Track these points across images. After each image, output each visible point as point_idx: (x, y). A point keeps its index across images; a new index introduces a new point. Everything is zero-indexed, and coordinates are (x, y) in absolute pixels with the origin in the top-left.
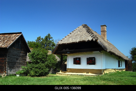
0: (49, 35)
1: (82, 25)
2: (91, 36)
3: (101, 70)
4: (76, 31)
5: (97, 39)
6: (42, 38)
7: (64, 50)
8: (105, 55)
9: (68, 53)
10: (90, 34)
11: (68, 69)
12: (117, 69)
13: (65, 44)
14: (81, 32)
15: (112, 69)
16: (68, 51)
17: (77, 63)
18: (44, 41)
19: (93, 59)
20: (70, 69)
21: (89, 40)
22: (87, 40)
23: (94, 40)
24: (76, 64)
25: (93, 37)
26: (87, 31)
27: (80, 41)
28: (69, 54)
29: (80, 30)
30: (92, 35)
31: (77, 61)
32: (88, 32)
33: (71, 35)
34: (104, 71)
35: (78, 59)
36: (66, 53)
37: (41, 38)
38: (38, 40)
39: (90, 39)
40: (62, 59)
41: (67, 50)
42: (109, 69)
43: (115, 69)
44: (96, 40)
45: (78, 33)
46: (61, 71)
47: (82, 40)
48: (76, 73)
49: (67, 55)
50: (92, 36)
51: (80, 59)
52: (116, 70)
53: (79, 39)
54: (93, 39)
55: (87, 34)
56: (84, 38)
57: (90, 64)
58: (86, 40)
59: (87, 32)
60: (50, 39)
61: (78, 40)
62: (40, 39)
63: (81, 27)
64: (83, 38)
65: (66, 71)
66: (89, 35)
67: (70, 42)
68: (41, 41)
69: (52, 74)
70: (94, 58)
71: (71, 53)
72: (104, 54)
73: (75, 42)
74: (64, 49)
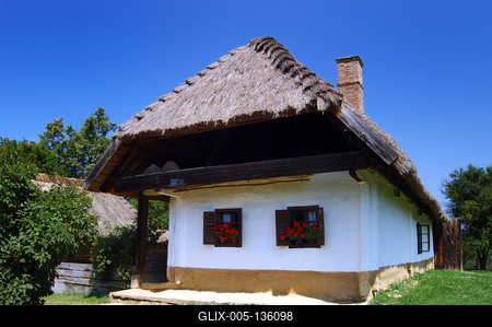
0: (101, 113)
1: (252, 43)
2: (301, 88)
3: (356, 273)
4: (218, 70)
5: (340, 102)
6: (70, 130)
7: (153, 170)
8: (375, 192)
9: (174, 182)
10: (297, 79)
11: (173, 269)
12: (415, 265)
13: (158, 132)
14: (246, 74)
15: (399, 266)
16: (174, 176)
17: (222, 240)
18: (78, 139)
19: (312, 217)
20: (187, 271)
21: (291, 110)
22: (282, 107)
23: (321, 105)
24: (219, 244)
25: (316, 90)
26: (278, 67)
27: (239, 113)
28: (178, 189)
29: (239, 62)
30: (307, 82)
31: (224, 230)
32: (286, 71)
33: (189, 89)
34: (372, 282)
35: (227, 219)
36: (164, 182)
37: (65, 128)
38: (50, 136)
39: (298, 100)
40: (142, 216)
41: (171, 167)
42: (388, 267)
43: (408, 266)
44: (334, 109)
45: (229, 76)
46: (135, 283)
47: (249, 111)
48: (218, 290)
49: (167, 199)
50: (308, 88)
51: (237, 215)
52: (412, 269)
53: (233, 108)
54: (314, 101)
55: (279, 79)
56: (261, 99)
57: (293, 244)
58: (277, 108)
59: (279, 72)
60: (104, 133)
61: (226, 113)
62: (57, 133)
63: (245, 51)
64: (256, 97)
65: (166, 281)
66: (291, 82)
67: (183, 124)
68: (67, 138)
69: (91, 295)
70: (317, 210)
71: (192, 182)
72: (370, 187)
73: (211, 123)
74: (153, 166)
